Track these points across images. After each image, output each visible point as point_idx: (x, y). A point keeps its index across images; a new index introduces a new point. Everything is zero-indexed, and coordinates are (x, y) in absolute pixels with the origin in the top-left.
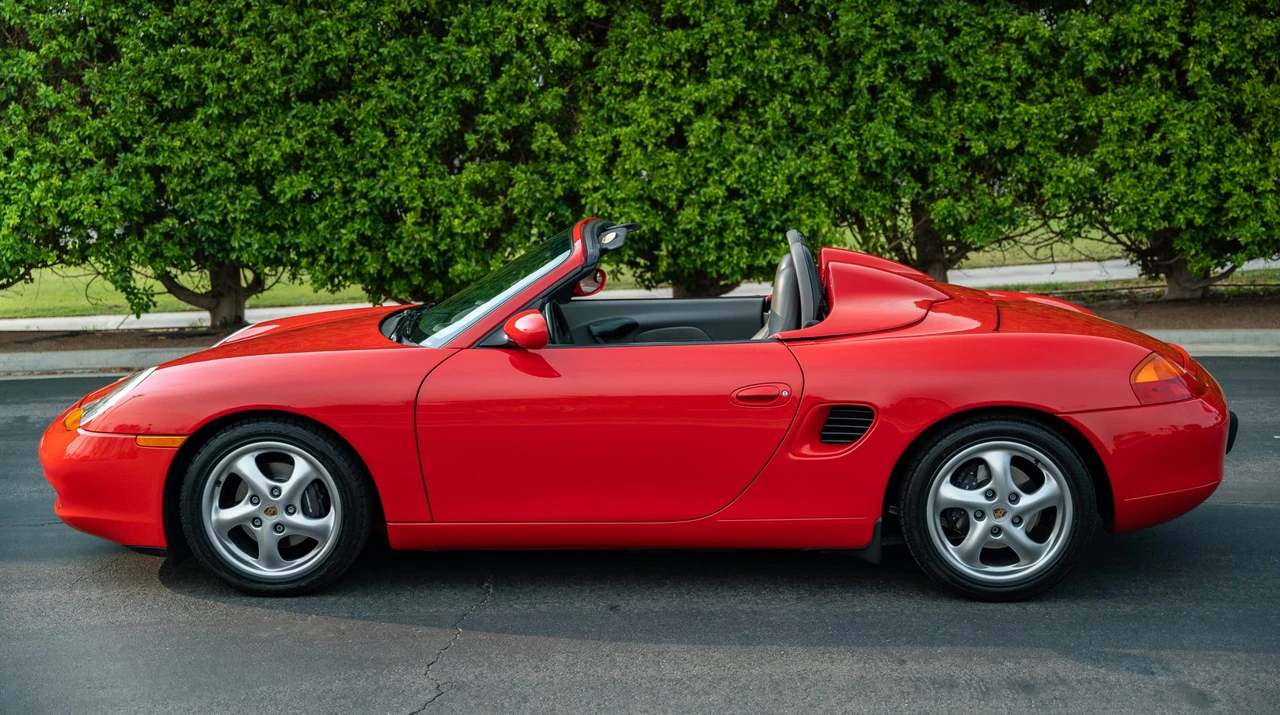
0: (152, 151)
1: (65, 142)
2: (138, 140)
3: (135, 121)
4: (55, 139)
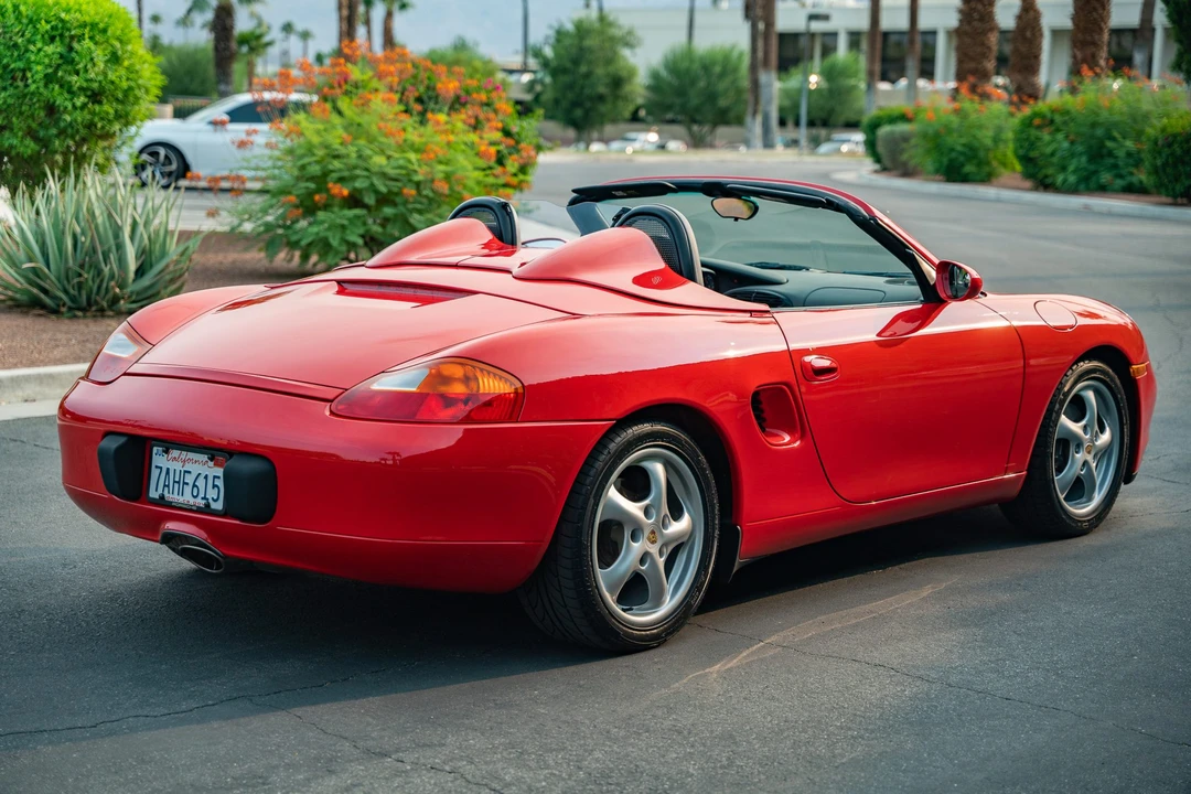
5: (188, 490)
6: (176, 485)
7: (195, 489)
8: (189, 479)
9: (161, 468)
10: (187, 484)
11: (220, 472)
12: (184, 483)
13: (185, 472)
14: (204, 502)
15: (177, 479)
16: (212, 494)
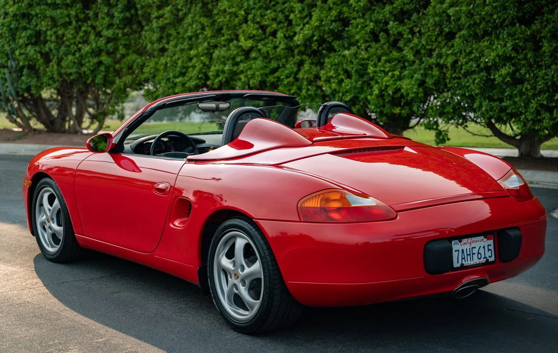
0: (440, 56)
1: (405, 52)
2: (435, 50)
3: (433, 40)
4: (400, 50)
5: (475, 257)
6: (469, 257)
7: (479, 255)
8: (475, 251)
9: (458, 251)
10: (475, 254)
11: (491, 242)
12: (473, 254)
13: (472, 248)
14: (485, 259)
15: (468, 253)
16: (488, 254)
